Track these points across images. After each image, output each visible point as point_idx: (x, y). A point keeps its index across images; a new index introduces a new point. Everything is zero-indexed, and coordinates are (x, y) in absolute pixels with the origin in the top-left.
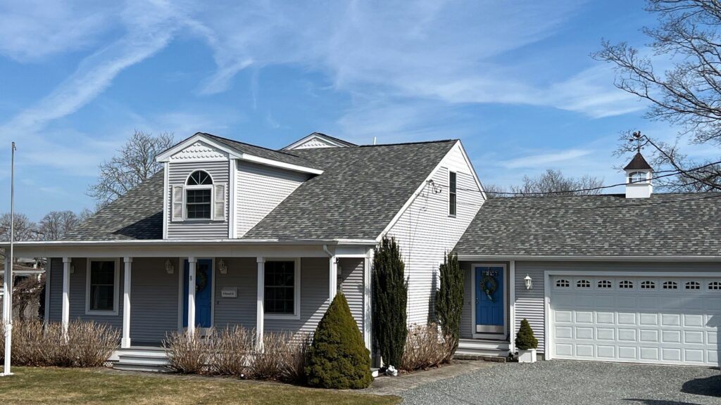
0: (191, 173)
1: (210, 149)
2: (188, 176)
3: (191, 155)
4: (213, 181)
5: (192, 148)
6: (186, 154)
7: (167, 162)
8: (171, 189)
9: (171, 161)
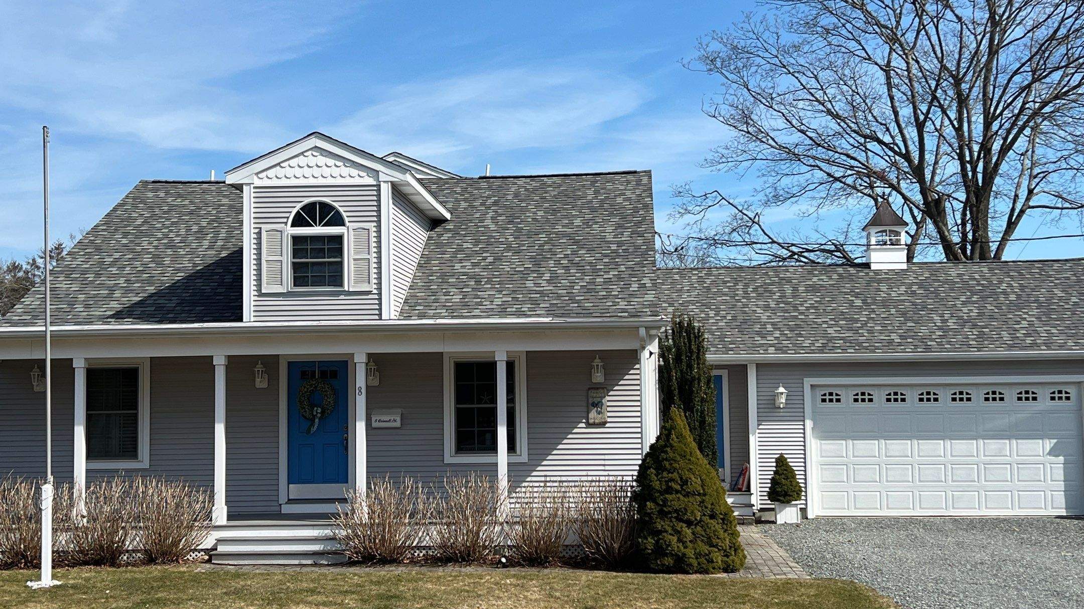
0: (299, 206)
1: (339, 163)
2: (294, 211)
3: (298, 172)
4: (347, 220)
5: (301, 160)
6: (289, 172)
7: (249, 184)
8: (259, 234)
9: (258, 182)
